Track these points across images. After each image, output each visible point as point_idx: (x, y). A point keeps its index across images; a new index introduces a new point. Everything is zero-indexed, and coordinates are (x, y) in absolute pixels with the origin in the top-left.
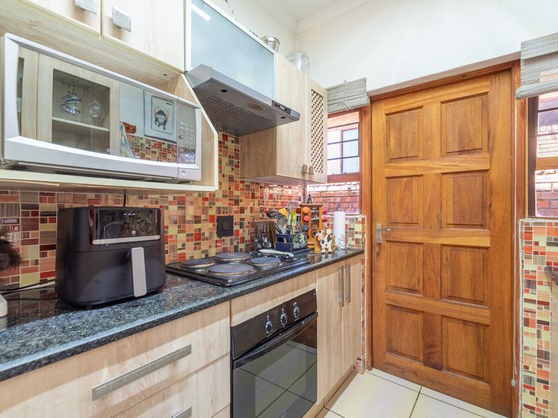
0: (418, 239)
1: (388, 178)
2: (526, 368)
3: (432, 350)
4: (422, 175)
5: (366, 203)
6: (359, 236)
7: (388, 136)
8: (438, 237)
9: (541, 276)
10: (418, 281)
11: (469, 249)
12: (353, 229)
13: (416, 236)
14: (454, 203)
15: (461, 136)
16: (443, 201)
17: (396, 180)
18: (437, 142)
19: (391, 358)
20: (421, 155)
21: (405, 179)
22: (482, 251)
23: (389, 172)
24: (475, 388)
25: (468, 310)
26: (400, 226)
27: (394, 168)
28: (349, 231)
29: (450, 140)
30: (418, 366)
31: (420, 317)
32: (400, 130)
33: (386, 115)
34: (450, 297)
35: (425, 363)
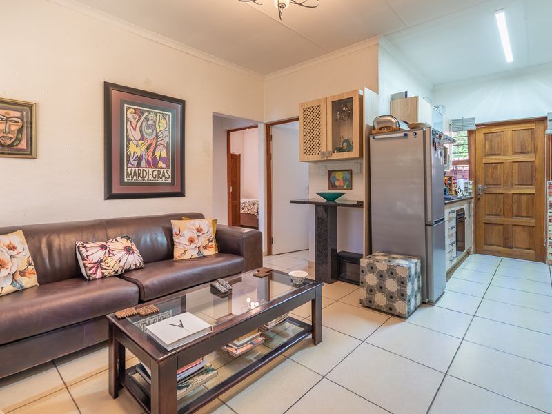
0: (501, 191)
1: (484, 164)
2: (550, 238)
3: (507, 241)
4: (503, 163)
5: (472, 175)
6: (471, 191)
7: (485, 144)
8: (511, 190)
10: (501, 210)
11: (526, 195)
12: (468, 187)
14: (518, 175)
15: (522, 145)
16: (513, 174)
17: (489, 165)
18: (510, 148)
19: (486, 247)
20: (502, 153)
21: (494, 164)
22: (532, 195)
23: (484, 161)
24: (528, 254)
25: (525, 221)
26: (491, 186)
27: (488, 159)
28: (466, 188)
29: (517, 147)
30: (501, 249)
31: (502, 226)
32: (491, 141)
33: (484, 134)
34: (516, 216)
35: (504, 247)
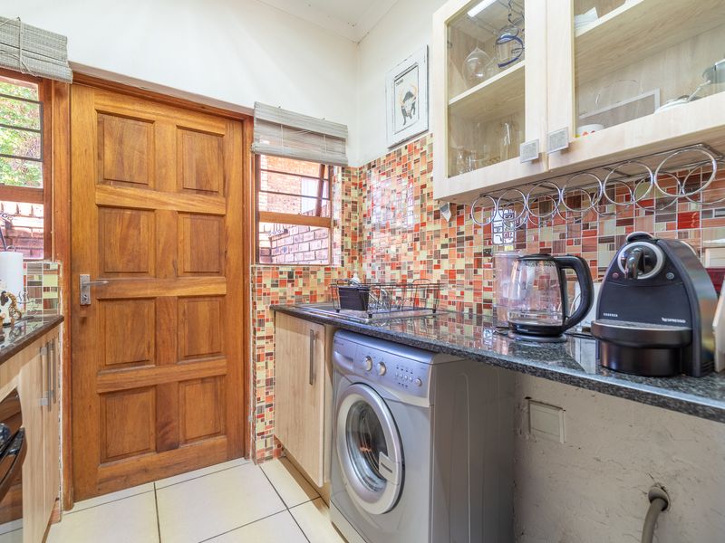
0: (149, 293)
1: (100, 206)
2: (259, 399)
3: (167, 428)
4: (153, 210)
5: (58, 241)
6: (52, 295)
7: (101, 145)
8: (174, 288)
9: (268, 315)
10: (149, 348)
11: (207, 299)
12: (40, 283)
13: (146, 289)
14: (191, 247)
15: (198, 173)
16: (180, 245)
17: (114, 211)
18: (172, 173)
20: (151, 184)
21: (129, 212)
22: (219, 299)
23: (101, 197)
25: (207, 365)
26: (121, 278)
27: (112, 193)
29: (187, 174)
30: (151, 458)
31: (152, 393)
32: (121, 142)
33: (98, 111)
34: (187, 357)
35: (158, 450)
